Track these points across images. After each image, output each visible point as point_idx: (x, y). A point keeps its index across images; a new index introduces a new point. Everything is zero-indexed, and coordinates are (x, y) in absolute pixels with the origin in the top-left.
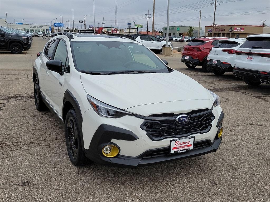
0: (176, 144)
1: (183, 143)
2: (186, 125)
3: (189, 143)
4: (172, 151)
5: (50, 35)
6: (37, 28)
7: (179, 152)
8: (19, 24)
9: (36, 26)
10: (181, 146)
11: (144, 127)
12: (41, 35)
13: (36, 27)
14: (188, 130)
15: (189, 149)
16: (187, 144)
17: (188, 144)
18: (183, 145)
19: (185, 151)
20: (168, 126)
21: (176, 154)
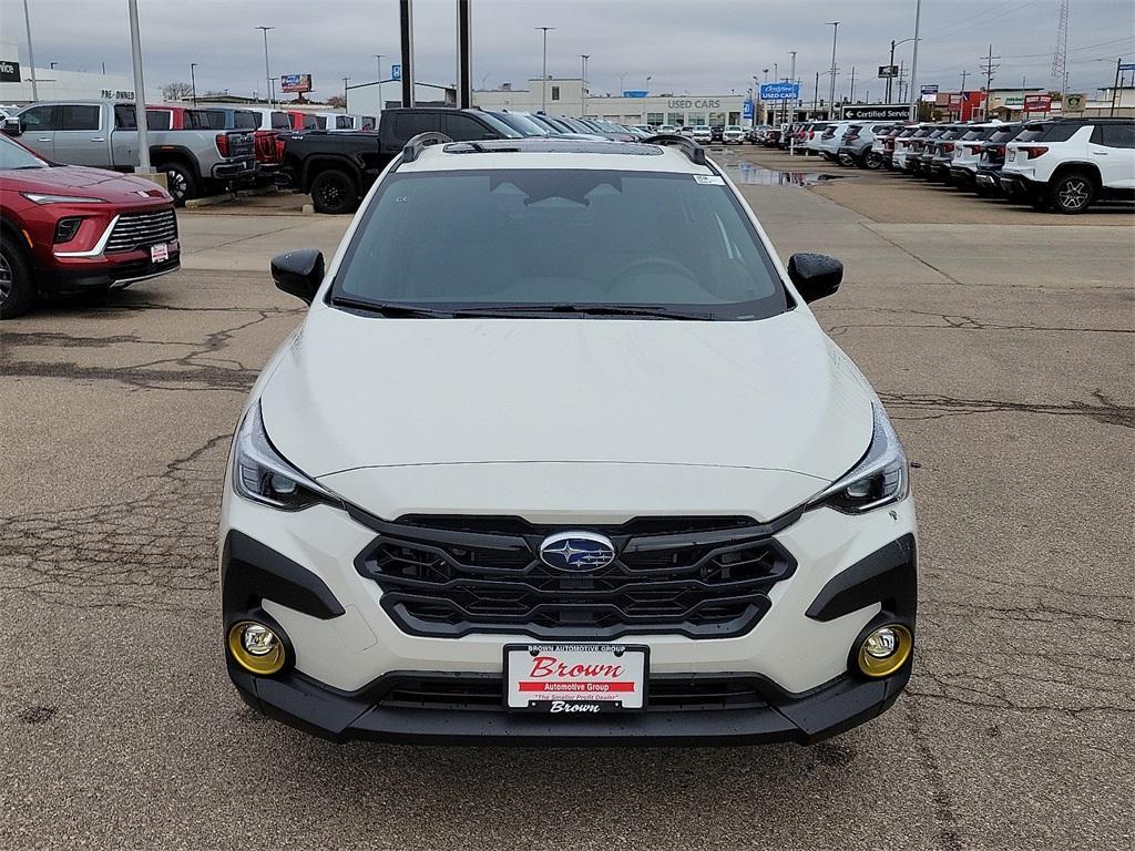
0: (537, 667)
1: (580, 668)
2: (598, 585)
3: (614, 675)
4: (517, 699)
5: (738, 135)
6: (696, 110)
7: (556, 708)
8: (633, 95)
9: (693, 100)
10: (567, 678)
11: (373, 566)
12: (704, 135)
13: (693, 105)
14: (607, 611)
15: (620, 702)
16: (601, 677)
17: (609, 678)
18: (582, 678)
19: (594, 709)
20: (491, 575)
21: (539, 713)
